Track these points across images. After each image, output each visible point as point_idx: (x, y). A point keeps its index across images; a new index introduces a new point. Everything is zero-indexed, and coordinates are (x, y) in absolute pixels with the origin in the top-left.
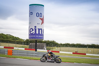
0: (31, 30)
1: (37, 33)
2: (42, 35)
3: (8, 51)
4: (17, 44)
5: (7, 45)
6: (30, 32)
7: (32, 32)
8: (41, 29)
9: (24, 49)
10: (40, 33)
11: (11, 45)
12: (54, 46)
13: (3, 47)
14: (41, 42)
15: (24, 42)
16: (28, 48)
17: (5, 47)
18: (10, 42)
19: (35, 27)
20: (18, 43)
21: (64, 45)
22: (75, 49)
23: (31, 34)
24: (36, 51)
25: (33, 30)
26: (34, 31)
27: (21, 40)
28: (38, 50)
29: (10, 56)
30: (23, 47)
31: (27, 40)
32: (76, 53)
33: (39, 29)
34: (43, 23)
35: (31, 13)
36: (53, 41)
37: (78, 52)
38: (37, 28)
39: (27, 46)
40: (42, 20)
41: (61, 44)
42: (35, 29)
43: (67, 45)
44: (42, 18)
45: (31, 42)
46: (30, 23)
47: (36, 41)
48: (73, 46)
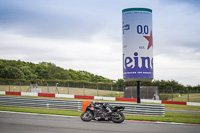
0: (128, 61)
1: (140, 65)
2: (150, 70)
3: (83, 104)
4: (101, 89)
5: (81, 92)
6: (126, 64)
7: (129, 65)
8: (148, 58)
9: (114, 99)
10: (146, 66)
11: (88, 92)
12: (175, 92)
13: (73, 96)
14: (148, 84)
15: (115, 86)
16: (122, 96)
17: (76, 97)
18: (86, 86)
19: (136, 54)
20: (102, 87)
21: (195, 88)
23: (127, 69)
24: (139, 102)
25: (131, 61)
26: (133, 63)
27: (108, 81)
28: (142, 100)
30: (112, 96)
31: (120, 81)
33: (143, 59)
34: (150, 45)
35: (126, 27)
36: (173, 82)
38: (139, 56)
39: (121, 94)
40: (150, 39)
41: (190, 88)
42: (136, 59)
44: (149, 35)
45: (128, 84)
46: (125, 47)
47: (138, 82)
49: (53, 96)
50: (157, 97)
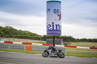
0: (49, 26)
1: (55, 29)
2: (60, 31)
3: (27, 47)
4: (35, 39)
5: (25, 41)
6: (48, 28)
8: (59, 25)
9: (42, 44)
10: (58, 29)
11: (29, 41)
12: (71, 41)
13: (22, 43)
14: (58, 37)
15: (42, 38)
16: (45, 43)
17: (23, 43)
18: (28, 38)
19: (53, 23)
21: (81, 40)
22: (92, 44)
23: (48, 30)
25: (51, 26)
26: (52, 27)
28: (56, 45)
29: (29, 52)
30: (40, 43)
31: (45, 36)
32: (93, 48)
33: (57, 25)
34: (60, 19)
36: (70, 37)
37: (95, 47)
38: (54, 24)
39: (45, 42)
41: (78, 40)
42: (53, 25)
43: (84, 40)
44: (59, 14)
45: (48, 38)
46: (47, 19)
47: (54, 36)
48: (90, 41)
49: (12, 43)
50: (62, 44)
